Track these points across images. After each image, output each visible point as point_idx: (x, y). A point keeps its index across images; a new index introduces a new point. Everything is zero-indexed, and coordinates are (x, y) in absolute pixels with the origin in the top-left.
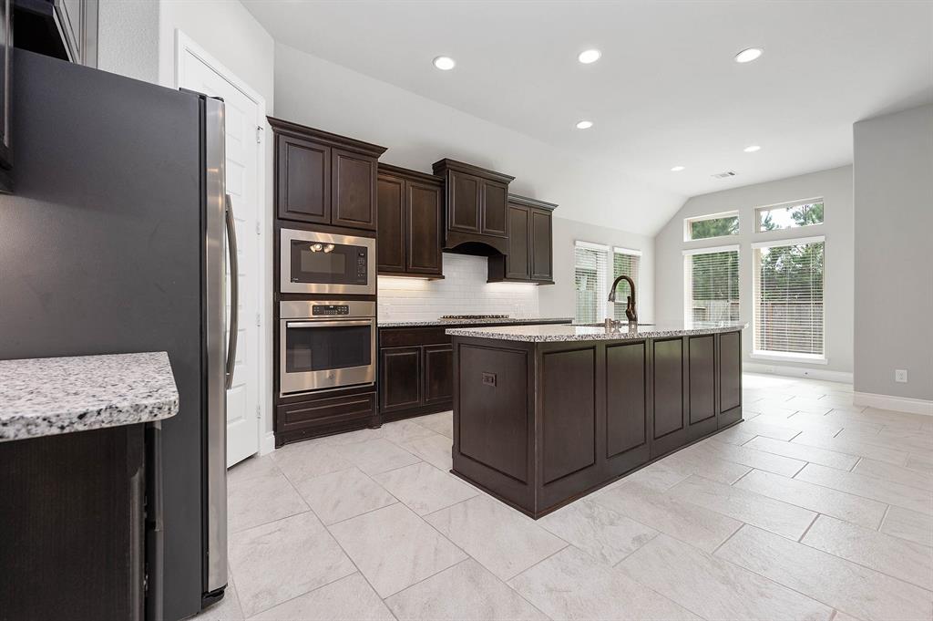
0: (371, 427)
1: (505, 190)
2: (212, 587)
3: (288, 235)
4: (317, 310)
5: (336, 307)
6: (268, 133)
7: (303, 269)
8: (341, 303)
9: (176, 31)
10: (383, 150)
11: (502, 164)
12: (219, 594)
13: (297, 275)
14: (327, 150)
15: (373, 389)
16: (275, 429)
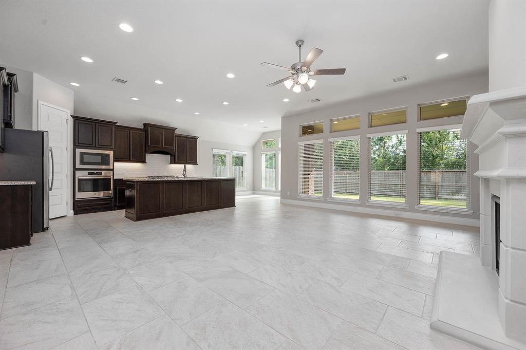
0: (111, 211)
1: (174, 133)
2: (45, 226)
3: (78, 151)
4: (89, 173)
5: (97, 173)
6: (71, 120)
7: (84, 161)
8: (99, 171)
9: (38, 101)
10: (117, 123)
11: (173, 124)
12: (47, 229)
13: (82, 162)
14: (94, 124)
15: (112, 198)
16: (74, 209)
